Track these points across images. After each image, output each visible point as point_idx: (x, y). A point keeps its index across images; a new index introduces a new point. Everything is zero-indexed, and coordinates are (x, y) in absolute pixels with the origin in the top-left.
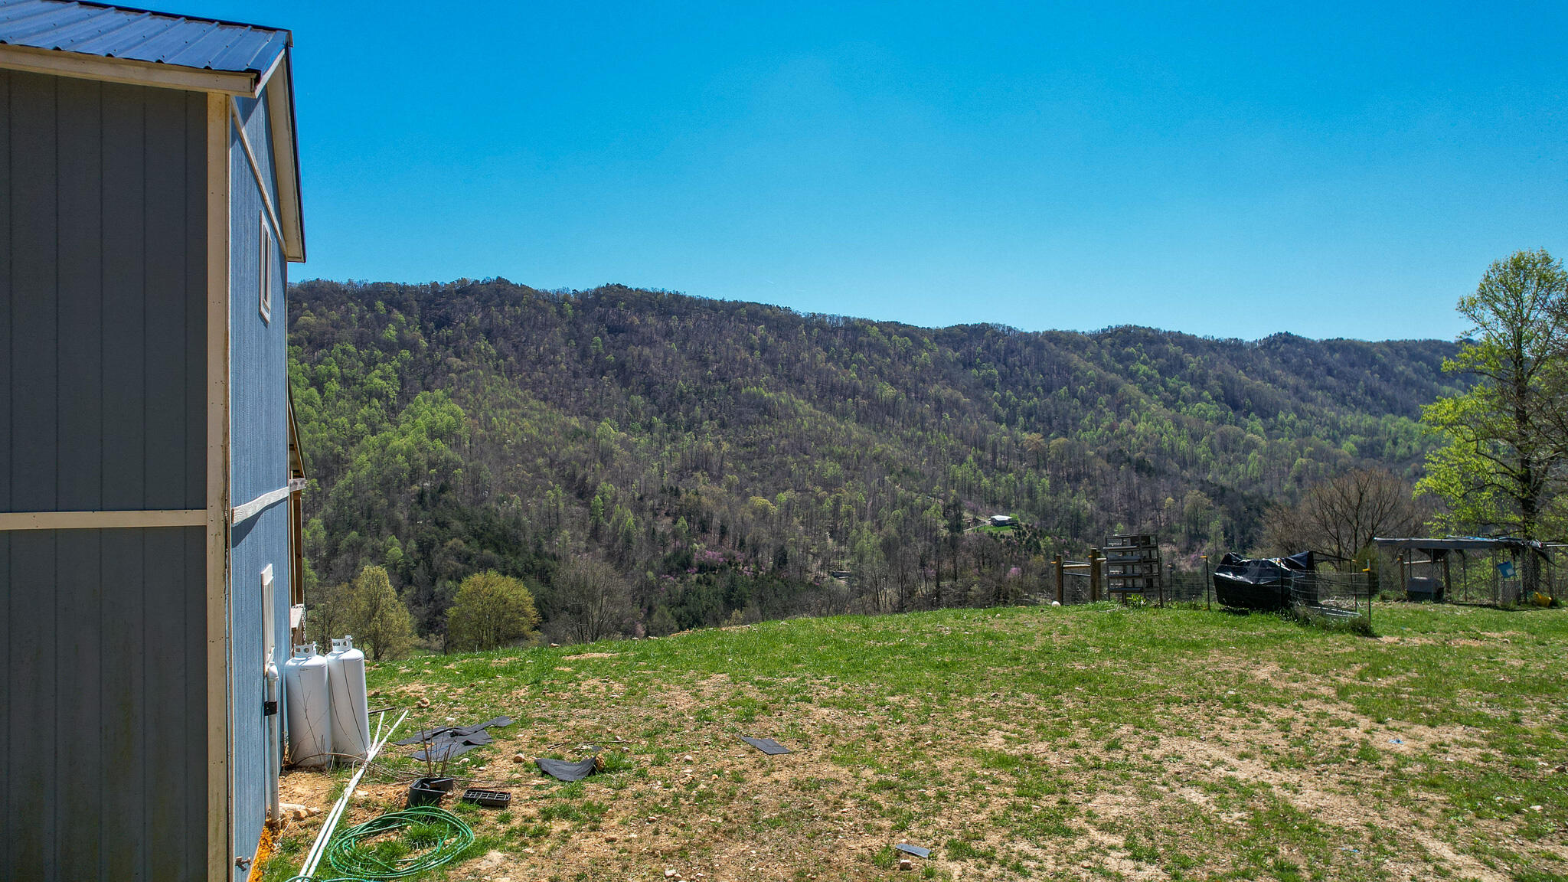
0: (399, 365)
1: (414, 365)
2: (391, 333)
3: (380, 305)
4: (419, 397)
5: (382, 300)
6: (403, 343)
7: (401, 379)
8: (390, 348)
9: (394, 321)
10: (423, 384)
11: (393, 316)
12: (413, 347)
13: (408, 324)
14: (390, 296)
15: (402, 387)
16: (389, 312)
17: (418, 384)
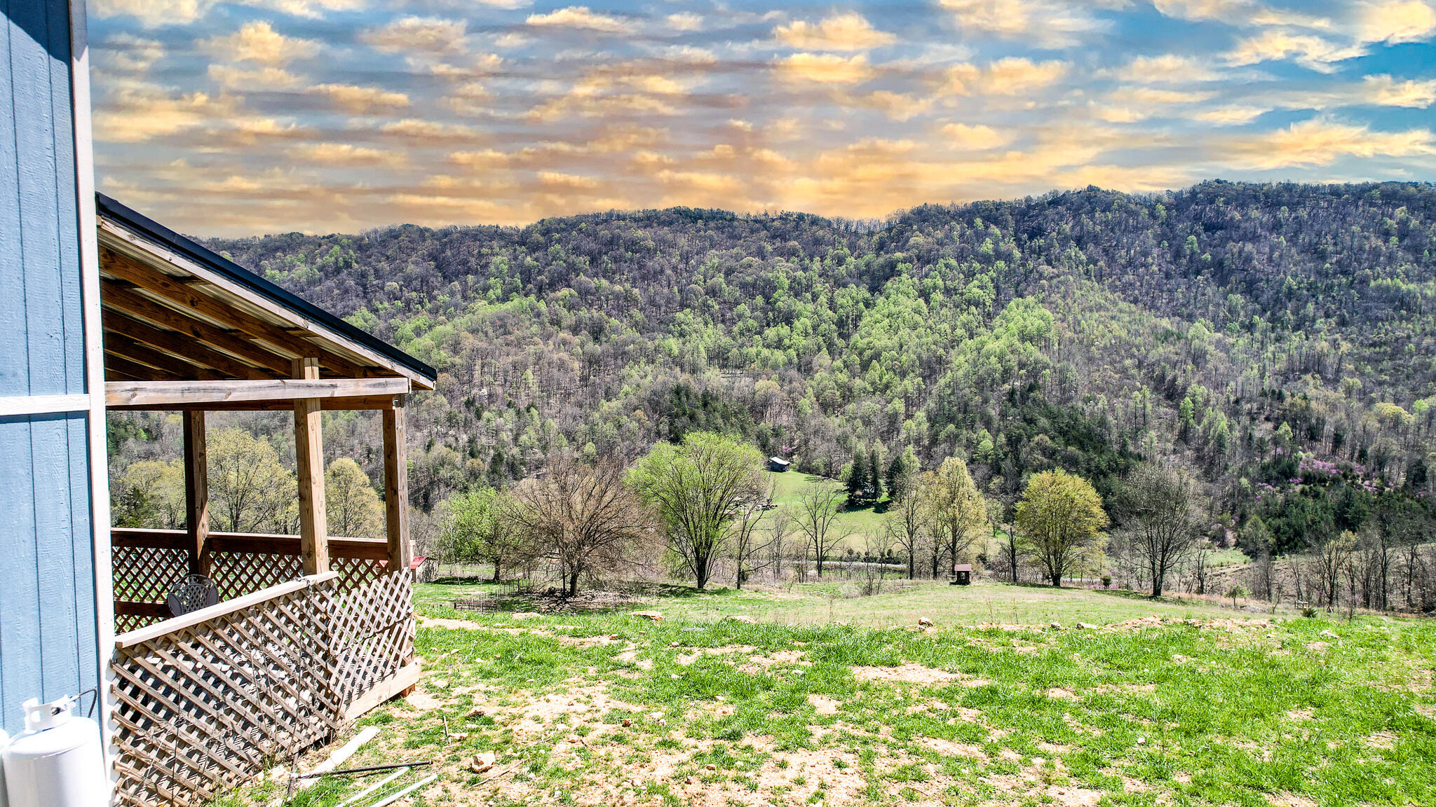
0: (995, 275)
1: (1008, 274)
2: (987, 247)
3: (978, 221)
4: (1012, 304)
5: (981, 217)
6: (999, 255)
7: (997, 288)
8: (986, 260)
9: (990, 235)
10: (1016, 291)
11: (990, 230)
12: (1008, 258)
13: (1003, 237)
14: (987, 213)
15: (998, 294)
16: (987, 227)
17: (1012, 291)
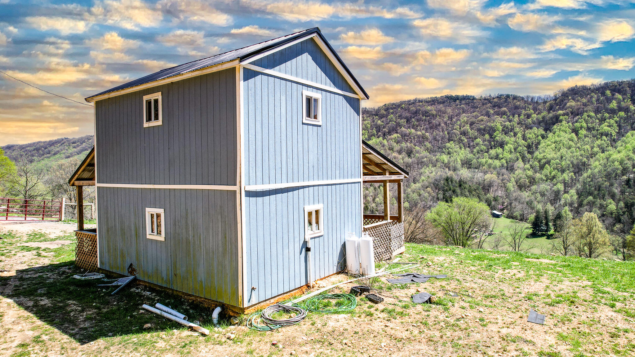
0: (618, 119)
1: (626, 119)
2: (614, 105)
3: (608, 92)
4: (629, 134)
5: (610, 90)
6: (620, 109)
7: (619, 126)
8: (613, 112)
9: (616, 99)
10: (632, 127)
11: (615, 96)
12: (627, 110)
13: (624, 99)
14: (613, 87)
15: (620, 129)
16: (613, 95)
17: (629, 127)
